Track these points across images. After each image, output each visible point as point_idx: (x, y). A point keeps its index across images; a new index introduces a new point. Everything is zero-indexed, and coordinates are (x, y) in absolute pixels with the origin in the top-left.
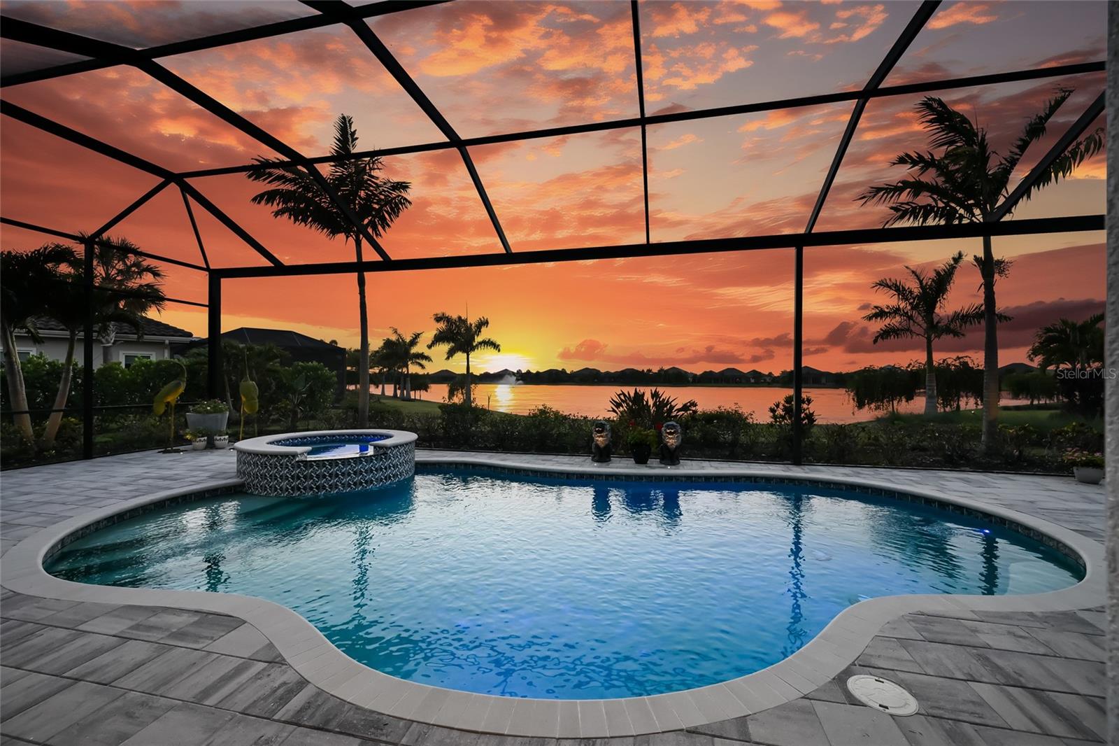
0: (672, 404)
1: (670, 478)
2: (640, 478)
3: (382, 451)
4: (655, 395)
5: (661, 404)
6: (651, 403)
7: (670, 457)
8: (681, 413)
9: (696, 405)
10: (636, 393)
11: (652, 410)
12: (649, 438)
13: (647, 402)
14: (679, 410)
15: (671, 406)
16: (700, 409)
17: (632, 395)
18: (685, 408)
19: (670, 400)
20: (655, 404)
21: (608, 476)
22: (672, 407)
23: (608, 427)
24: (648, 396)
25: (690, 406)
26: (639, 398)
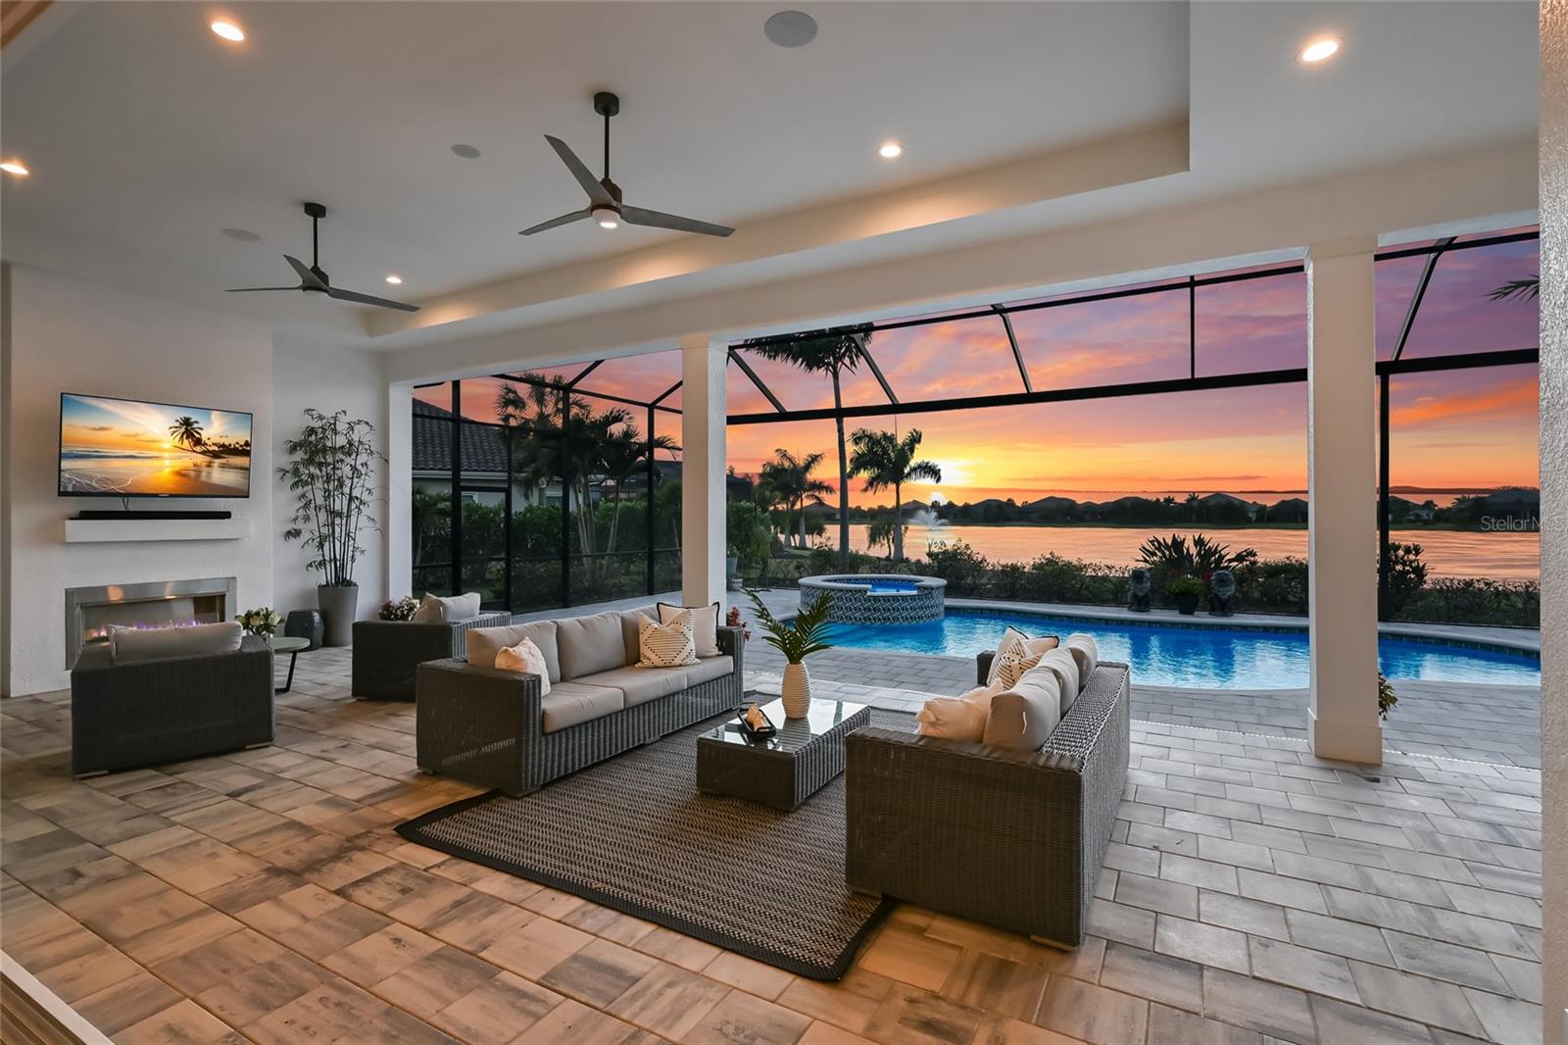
0: (1222, 552)
1: (1222, 627)
2: (1188, 625)
3: (926, 592)
4: (1199, 542)
5: (1207, 553)
6: (1193, 551)
7: (1221, 607)
8: (1234, 564)
9: (1255, 555)
10: (1174, 539)
11: (1196, 559)
12: (1196, 587)
13: (1188, 550)
14: (1230, 561)
15: (1220, 555)
16: (1260, 559)
17: (1169, 542)
18: (1239, 558)
19: (1219, 549)
20: (1199, 553)
21: (1151, 623)
22: (1221, 557)
23: (1148, 574)
24: (1189, 544)
25: (1247, 556)
26: (1177, 545)
